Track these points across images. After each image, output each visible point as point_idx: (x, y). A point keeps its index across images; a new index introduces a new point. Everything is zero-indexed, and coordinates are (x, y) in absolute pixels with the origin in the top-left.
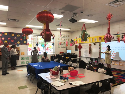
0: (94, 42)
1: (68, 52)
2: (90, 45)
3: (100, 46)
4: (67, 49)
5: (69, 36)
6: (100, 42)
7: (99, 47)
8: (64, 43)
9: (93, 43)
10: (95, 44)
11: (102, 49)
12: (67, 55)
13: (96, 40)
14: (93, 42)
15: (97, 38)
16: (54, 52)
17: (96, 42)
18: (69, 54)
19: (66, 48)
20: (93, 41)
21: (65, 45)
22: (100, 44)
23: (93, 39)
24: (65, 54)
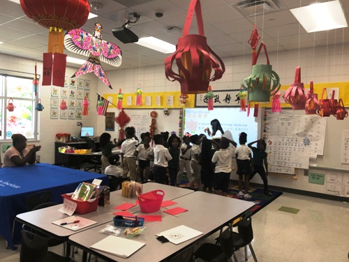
0: (166, 107)
1: (83, 134)
2: (154, 115)
3: (180, 118)
4: (81, 125)
5: (87, 85)
6: (180, 109)
7: (179, 120)
8: (72, 104)
9: (163, 111)
10: (167, 113)
11: (187, 127)
12: (79, 143)
13: (172, 102)
14: (162, 107)
15: (174, 97)
16: (36, 134)
17: (172, 107)
18: (86, 138)
19: (79, 121)
20: (162, 105)
21: (73, 111)
22: (181, 113)
23: (162, 98)
24: (73, 140)
